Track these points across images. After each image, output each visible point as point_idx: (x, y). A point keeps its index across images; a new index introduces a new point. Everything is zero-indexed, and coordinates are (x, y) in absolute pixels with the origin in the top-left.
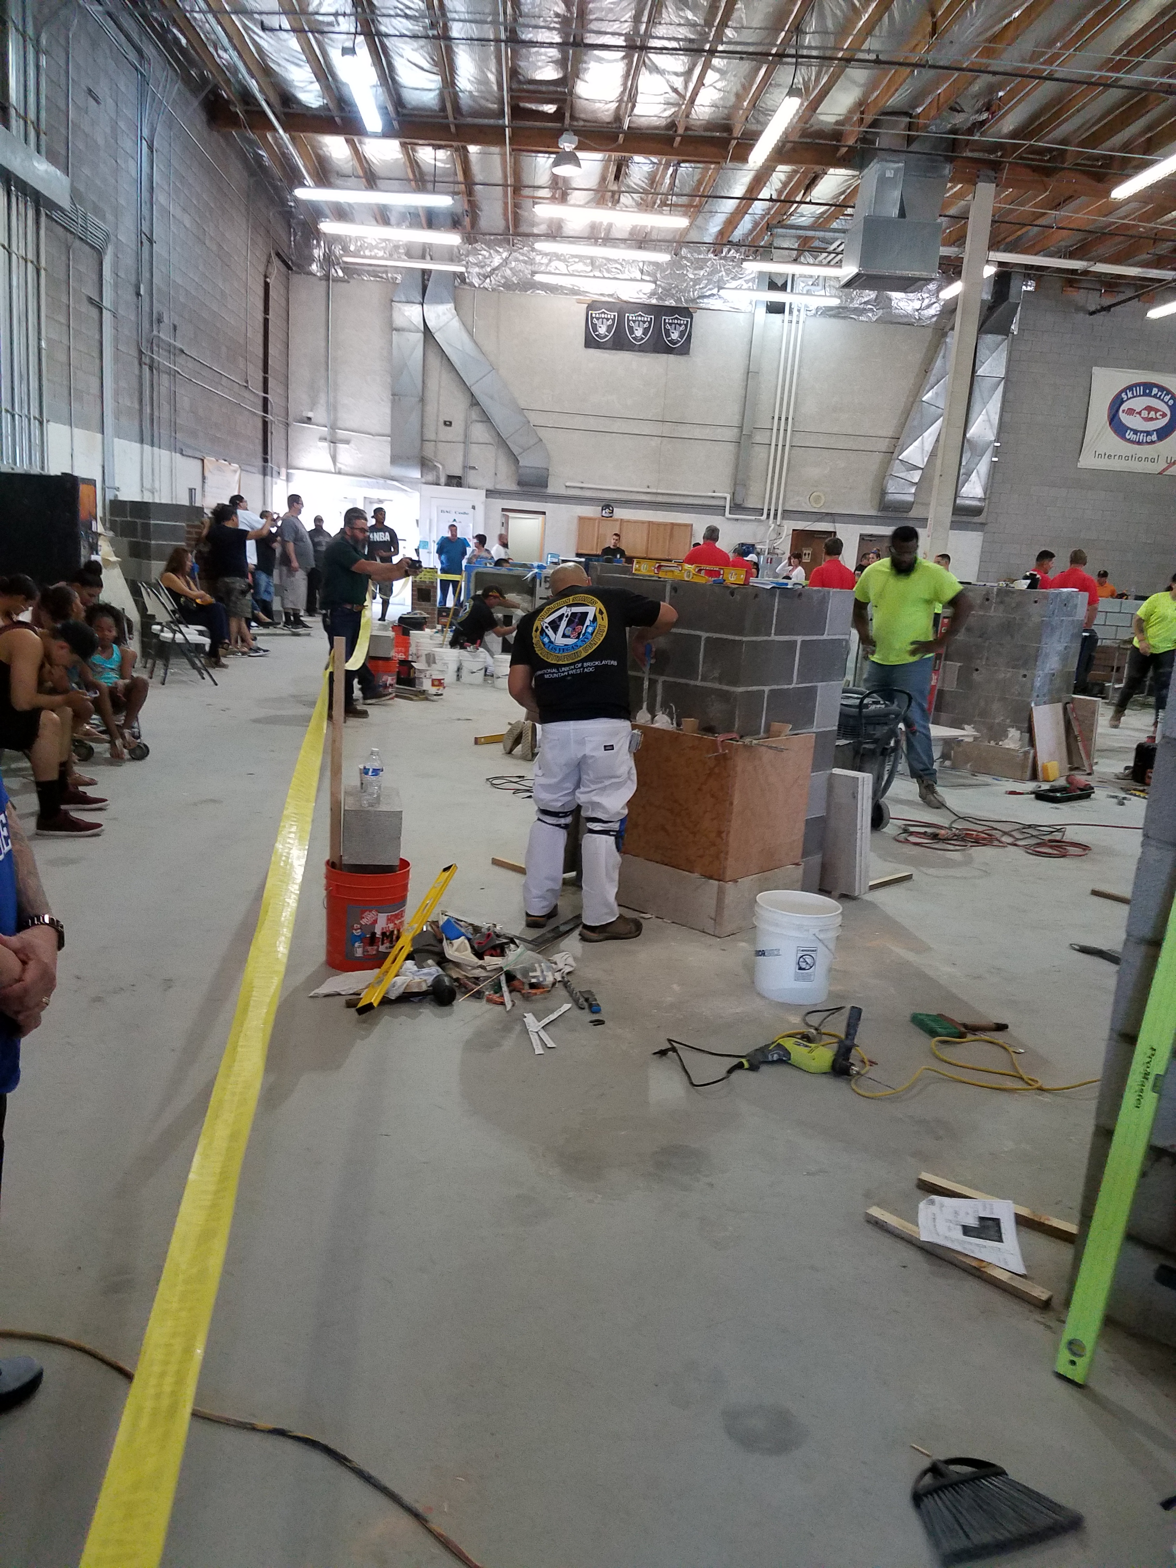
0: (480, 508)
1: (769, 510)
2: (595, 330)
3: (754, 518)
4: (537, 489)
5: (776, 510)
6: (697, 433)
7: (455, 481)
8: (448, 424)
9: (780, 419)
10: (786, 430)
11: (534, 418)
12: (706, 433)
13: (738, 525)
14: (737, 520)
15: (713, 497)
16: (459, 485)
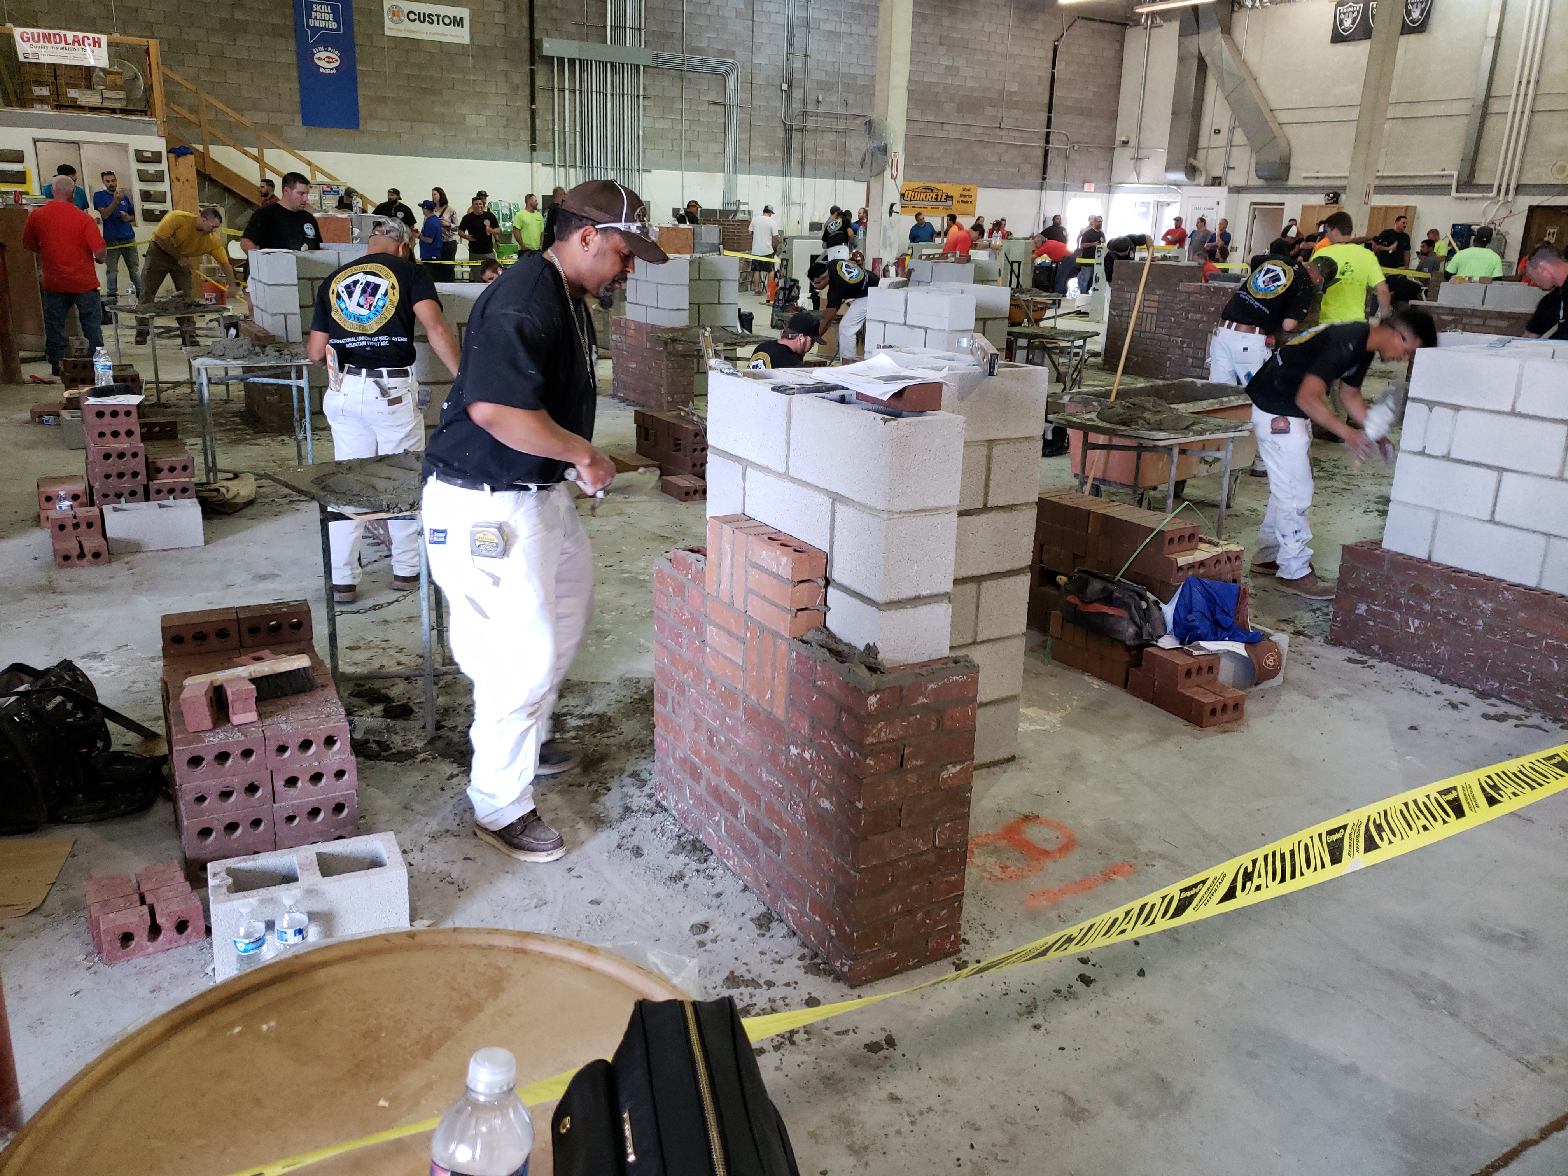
0: (1223, 203)
1: (1500, 185)
2: (1341, 24)
3: (1481, 195)
4: (1279, 182)
5: (1508, 185)
6: (1432, 110)
7: (1216, 181)
8: (1218, 132)
9: (1520, 83)
10: (1526, 95)
11: (1282, 117)
12: (1442, 109)
13: (1467, 204)
14: (1467, 199)
15: (1443, 176)
16: (1219, 185)
